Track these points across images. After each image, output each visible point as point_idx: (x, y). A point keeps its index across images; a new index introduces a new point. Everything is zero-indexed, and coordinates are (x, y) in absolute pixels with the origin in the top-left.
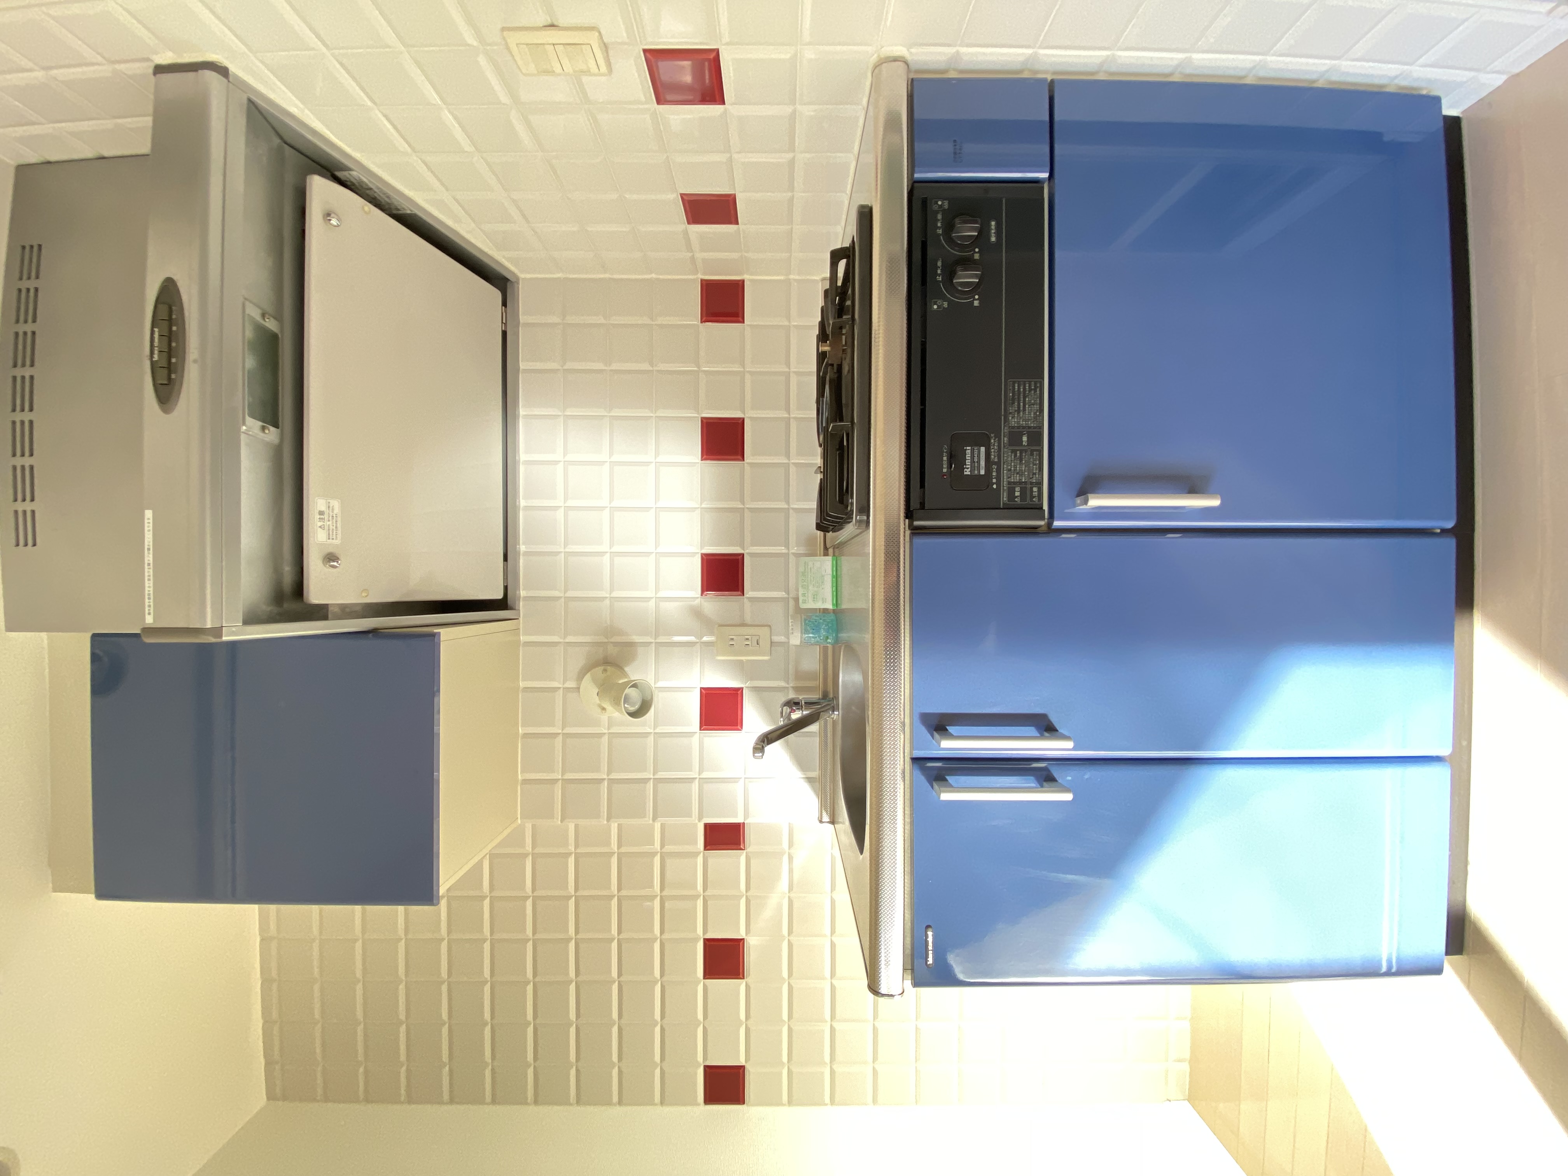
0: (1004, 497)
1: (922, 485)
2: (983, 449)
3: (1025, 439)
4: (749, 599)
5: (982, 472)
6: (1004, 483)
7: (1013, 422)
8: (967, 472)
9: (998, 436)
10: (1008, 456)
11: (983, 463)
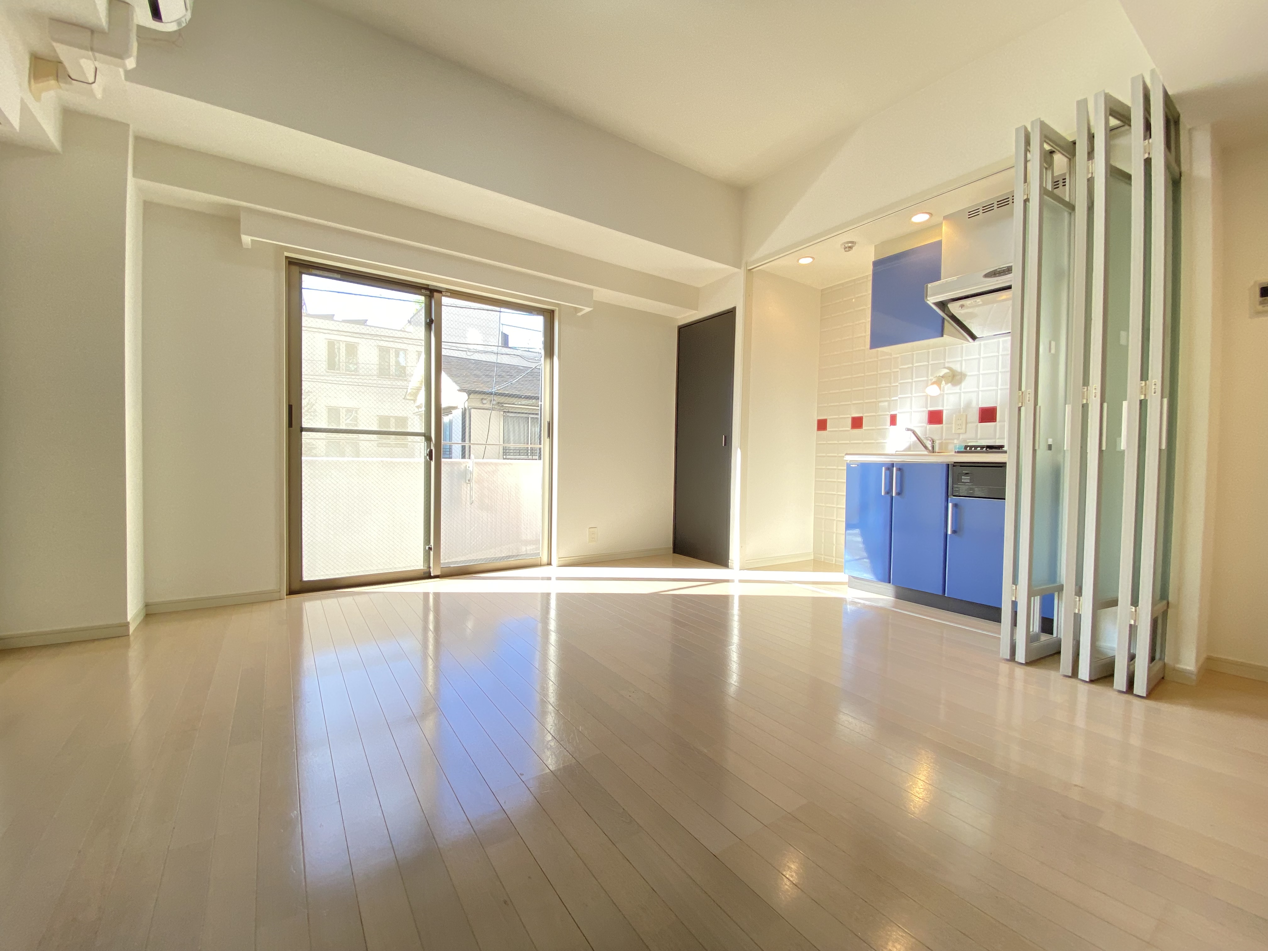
0: (956, 486)
1: (961, 466)
2: (969, 481)
3: (971, 492)
4: (977, 425)
5: (962, 481)
6: (959, 486)
7: (976, 489)
8: (963, 477)
9: (972, 485)
10: (967, 487)
11: (965, 481)
